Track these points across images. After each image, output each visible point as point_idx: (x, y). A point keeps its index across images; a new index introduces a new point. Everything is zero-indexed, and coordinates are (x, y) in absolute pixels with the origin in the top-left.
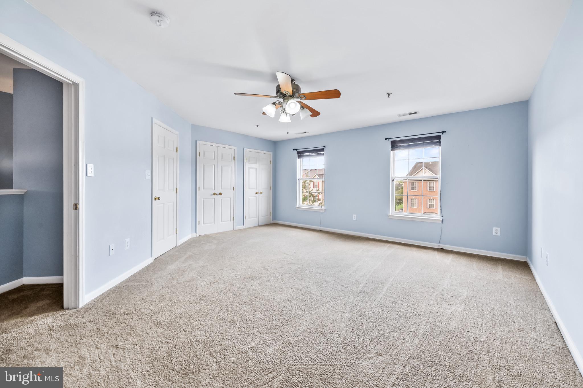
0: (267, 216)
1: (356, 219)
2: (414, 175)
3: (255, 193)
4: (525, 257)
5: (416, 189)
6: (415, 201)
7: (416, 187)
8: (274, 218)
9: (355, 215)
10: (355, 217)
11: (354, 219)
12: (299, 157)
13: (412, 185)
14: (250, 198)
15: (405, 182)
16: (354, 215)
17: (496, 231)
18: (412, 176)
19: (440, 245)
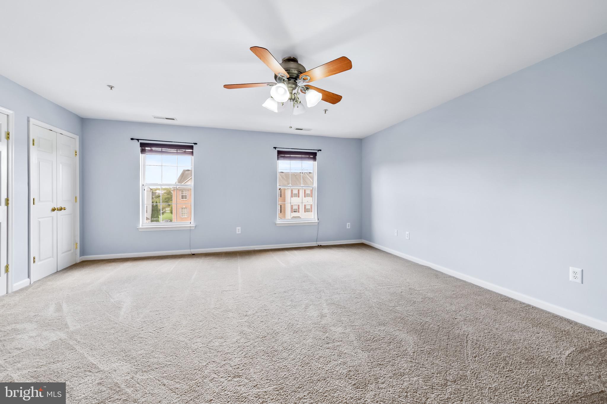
0: (71, 250)
1: (240, 232)
2: (184, 183)
3: (51, 209)
4: (361, 240)
5: (186, 198)
6: (185, 210)
7: (186, 196)
8: (83, 252)
9: (240, 228)
10: (239, 230)
11: (237, 233)
12: (143, 151)
13: (182, 194)
14: (40, 220)
15: (174, 190)
16: (238, 228)
17: (348, 226)
18: (183, 184)
19: (317, 243)
